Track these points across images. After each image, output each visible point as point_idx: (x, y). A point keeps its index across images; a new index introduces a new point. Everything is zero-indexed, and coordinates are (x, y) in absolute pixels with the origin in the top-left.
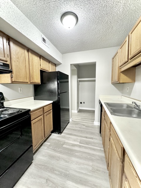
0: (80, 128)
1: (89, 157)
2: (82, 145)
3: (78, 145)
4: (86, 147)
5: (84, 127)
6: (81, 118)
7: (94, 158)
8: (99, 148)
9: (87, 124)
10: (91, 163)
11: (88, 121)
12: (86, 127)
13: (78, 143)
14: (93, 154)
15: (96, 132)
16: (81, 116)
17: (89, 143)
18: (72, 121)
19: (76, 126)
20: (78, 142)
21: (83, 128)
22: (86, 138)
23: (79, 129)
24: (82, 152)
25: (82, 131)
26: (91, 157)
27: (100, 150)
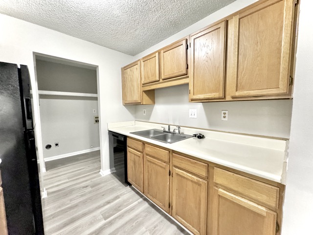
0: (82, 196)
1: (134, 224)
2: (112, 218)
3: (105, 225)
4: (120, 216)
5: (89, 189)
6: (68, 178)
7: (141, 219)
8: (136, 203)
9: (89, 181)
10: (143, 229)
11: (88, 175)
12: (92, 187)
13: (103, 222)
14: (136, 216)
15: (115, 185)
16: (64, 174)
17: (119, 207)
18: (48, 194)
19: (71, 197)
20: (100, 220)
21: (90, 192)
22: (108, 203)
23: (82, 199)
24: (121, 227)
25: (90, 199)
26: (137, 221)
27: (139, 203)
